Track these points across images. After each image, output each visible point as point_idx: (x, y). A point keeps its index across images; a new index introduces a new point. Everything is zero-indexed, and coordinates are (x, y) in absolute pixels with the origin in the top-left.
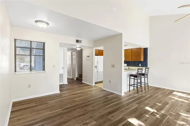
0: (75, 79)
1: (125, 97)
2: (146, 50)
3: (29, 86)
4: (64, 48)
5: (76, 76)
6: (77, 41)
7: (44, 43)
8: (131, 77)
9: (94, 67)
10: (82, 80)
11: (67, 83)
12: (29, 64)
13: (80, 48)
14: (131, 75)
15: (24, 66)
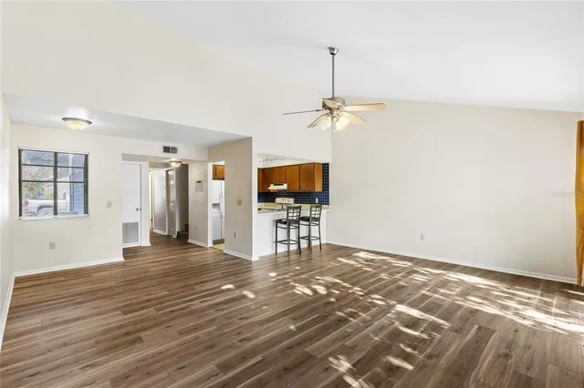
0: (175, 236)
1: (257, 262)
2: (325, 167)
3: (52, 246)
4: (141, 163)
5: (177, 229)
6: (167, 149)
7: (86, 156)
8: (279, 225)
9: (210, 206)
10: (187, 237)
11: (149, 244)
12: (51, 202)
13: (179, 164)
14: (280, 221)
15: (41, 207)
